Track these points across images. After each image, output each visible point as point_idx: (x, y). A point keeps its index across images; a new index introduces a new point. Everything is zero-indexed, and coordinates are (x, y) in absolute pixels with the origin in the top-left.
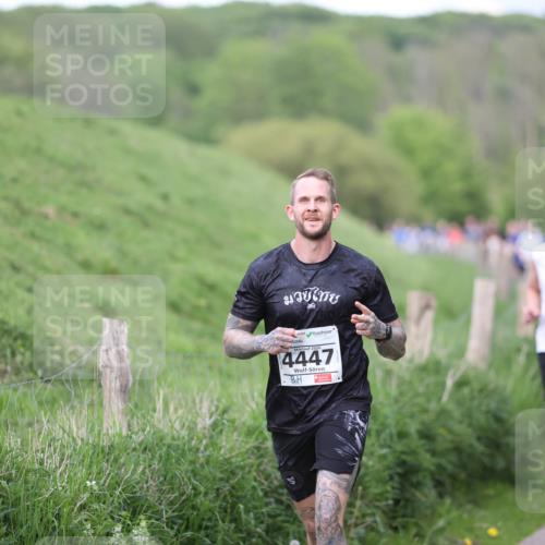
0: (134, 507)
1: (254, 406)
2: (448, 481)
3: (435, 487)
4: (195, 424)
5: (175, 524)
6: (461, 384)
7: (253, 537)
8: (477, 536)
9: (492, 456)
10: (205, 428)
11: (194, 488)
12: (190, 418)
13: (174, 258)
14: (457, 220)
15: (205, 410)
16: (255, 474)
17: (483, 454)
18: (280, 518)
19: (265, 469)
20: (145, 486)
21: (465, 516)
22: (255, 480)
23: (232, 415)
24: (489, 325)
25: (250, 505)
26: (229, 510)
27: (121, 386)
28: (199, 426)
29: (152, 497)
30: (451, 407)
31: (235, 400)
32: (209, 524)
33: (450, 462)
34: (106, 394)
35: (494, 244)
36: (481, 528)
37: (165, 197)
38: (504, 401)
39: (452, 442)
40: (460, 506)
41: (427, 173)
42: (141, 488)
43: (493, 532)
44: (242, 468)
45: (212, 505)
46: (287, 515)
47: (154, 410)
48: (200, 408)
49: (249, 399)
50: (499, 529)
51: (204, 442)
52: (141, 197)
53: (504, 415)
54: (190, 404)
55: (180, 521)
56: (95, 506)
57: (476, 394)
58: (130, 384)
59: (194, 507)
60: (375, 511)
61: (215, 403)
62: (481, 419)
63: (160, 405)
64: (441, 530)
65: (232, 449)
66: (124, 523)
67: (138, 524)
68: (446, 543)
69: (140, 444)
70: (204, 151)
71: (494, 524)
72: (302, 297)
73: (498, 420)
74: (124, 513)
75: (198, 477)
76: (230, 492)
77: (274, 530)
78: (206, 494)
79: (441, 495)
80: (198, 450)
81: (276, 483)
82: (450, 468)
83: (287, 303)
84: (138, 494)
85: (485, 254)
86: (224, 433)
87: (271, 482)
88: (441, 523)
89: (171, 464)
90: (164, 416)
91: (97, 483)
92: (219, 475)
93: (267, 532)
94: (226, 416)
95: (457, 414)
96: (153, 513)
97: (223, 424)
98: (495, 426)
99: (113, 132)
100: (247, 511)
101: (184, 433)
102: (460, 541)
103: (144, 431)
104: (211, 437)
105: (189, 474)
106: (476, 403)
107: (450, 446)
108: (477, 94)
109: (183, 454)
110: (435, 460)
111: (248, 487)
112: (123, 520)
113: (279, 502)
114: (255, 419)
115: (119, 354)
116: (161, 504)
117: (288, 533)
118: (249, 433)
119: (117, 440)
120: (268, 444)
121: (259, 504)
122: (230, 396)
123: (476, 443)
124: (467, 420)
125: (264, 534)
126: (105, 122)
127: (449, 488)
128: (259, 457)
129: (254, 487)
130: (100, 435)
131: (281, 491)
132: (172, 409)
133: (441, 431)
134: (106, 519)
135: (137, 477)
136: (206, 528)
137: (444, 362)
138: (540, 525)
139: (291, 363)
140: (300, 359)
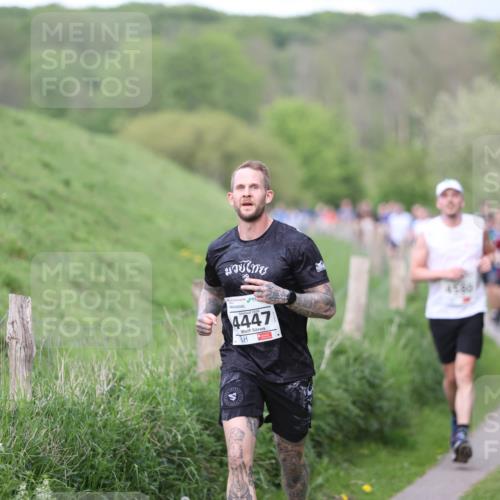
0: (37, 467)
1: (148, 374)
2: (326, 442)
3: (314, 447)
4: (94, 390)
5: (76, 482)
6: (338, 352)
7: (147, 494)
8: (353, 492)
9: (365, 418)
10: (103, 394)
11: (93, 450)
12: (89, 385)
13: (75, 239)
14: (334, 204)
15: (103, 378)
16: (149, 436)
17: (359, 416)
18: (171, 477)
19: (158, 432)
20: (48, 447)
21: (342, 473)
22: (149, 442)
23: (128, 382)
24: (363, 300)
25: (144, 465)
26: (125, 469)
27: (26, 356)
28: (98, 392)
29: (54, 460)
30: (329, 373)
31: (130, 368)
32: (106, 482)
33: (329, 425)
34: (12, 363)
35: (367, 225)
36: (356, 484)
37: (67, 183)
38: (377, 368)
39: (330, 405)
40: (337, 464)
41: (307, 160)
42: (44, 450)
43: (367, 488)
44: (137, 431)
45: (110, 465)
46: (177, 474)
47: (57, 378)
48: (99, 376)
49: (144, 367)
50: (372, 485)
51: (102, 407)
52: (44, 182)
53: (377, 381)
54: (90, 372)
55: (80, 480)
56: (2, 466)
57: (351, 361)
58: (34, 354)
59: (92, 467)
60: (260, 469)
61: (113, 371)
62: (356, 384)
63: (61, 373)
64: (321, 486)
65: (127, 413)
66: (28, 482)
67: (42, 483)
68: (325, 498)
69: (45, 407)
70: (103, 140)
71: (368, 481)
72: (238, 268)
73: (372, 385)
74: (28, 473)
75: (96, 440)
76: (126, 454)
77: (166, 487)
78: (104, 455)
79: (319, 455)
80: (96, 414)
81: (168, 444)
82: (328, 429)
83: (227, 274)
84: (41, 455)
85: (360, 234)
86: (120, 398)
87: (164, 443)
88: (320, 480)
89: (72, 428)
90: (65, 383)
91: (4, 445)
92: (116, 437)
93: (160, 489)
94: (122, 383)
95: (334, 380)
96: (55, 472)
97: (120, 390)
98: (369, 391)
99: (19, 123)
100: (142, 470)
101: (84, 399)
102: (337, 496)
103: (47, 396)
104: (109, 402)
105: (87, 437)
106: (351, 369)
107: (328, 409)
108: (353, 87)
109: (83, 419)
111: (142, 448)
112: (27, 478)
113: (171, 461)
114: (149, 386)
115: (24, 326)
116: (62, 464)
117: (179, 491)
118: (144, 398)
119: (22, 405)
120: (161, 408)
121: (152, 464)
122: (126, 364)
123: (352, 407)
124: (344, 386)
125: (157, 491)
126: (13, 113)
127: (327, 448)
128: (153, 421)
129: (147, 448)
130: (6, 401)
131: (173, 452)
132: (72, 376)
133: (320, 396)
134: (11, 478)
135: (40, 439)
136: (104, 486)
137: (323, 332)
138: (410, 482)
139: (238, 326)
140: (245, 322)
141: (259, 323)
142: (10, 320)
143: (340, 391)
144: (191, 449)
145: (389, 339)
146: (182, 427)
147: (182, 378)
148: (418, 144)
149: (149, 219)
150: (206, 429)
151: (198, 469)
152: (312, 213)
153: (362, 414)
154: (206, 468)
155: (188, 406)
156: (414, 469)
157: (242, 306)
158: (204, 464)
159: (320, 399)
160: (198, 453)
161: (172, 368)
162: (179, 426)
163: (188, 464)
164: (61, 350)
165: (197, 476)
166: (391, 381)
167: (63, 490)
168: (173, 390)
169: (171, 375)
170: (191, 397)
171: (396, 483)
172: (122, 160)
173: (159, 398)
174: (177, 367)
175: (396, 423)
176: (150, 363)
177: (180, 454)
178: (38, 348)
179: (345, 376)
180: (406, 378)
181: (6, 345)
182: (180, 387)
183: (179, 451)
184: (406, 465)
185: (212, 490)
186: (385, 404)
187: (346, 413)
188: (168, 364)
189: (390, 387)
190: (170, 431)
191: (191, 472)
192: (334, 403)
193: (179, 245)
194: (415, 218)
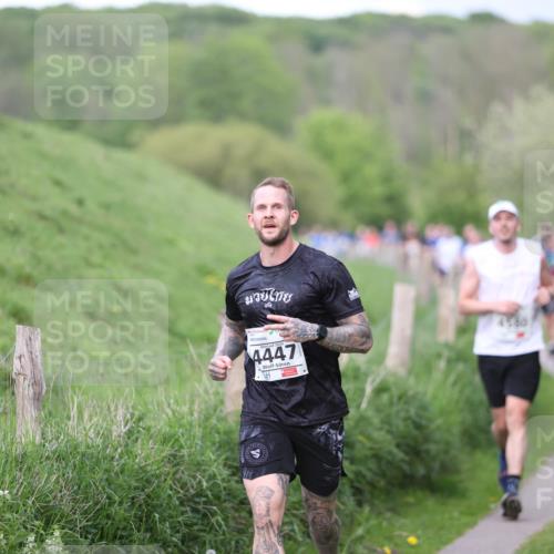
0: (47, 517)
1: (170, 413)
2: (367, 488)
3: (354, 495)
4: (111, 432)
5: (90, 533)
6: (381, 390)
7: (169, 546)
8: (396, 545)
9: (410, 463)
10: (119, 436)
11: (109, 498)
12: (105, 425)
13: (89, 264)
14: (377, 225)
15: (120, 418)
16: (170, 482)
17: (403, 461)
18: (196, 528)
19: (181, 478)
20: (59, 495)
21: (385, 524)
22: (171, 489)
23: (148, 422)
24: (408, 332)
25: (166, 514)
26: (144, 519)
27: (35, 393)
28: (115, 434)
29: (66, 507)
30: (370, 413)
31: (150, 407)
32: (124, 534)
33: (370, 470)
34: (19, 401)
36: (400, 536)
37: (80, 202)
38: (424, 407)
39: (371, 449)
40: (379, 514)
41: (346, 177)
42: (55, 498)
43: (412, 540)
44: (158, 477)
45: (127, 514)
46: (202, 524)
47: (69, 418)
48: (115, 416)
49: (165, 406)
50: (418, 537)
51: (119, 450)
52: (56, 201)
53: (424, 422)
54: (105, 412)
55: (94, 531)
56: (8, 516)
57: (395, 400)
58: (44, 391)
59: (108, 517)
60: (294, 519)
61: (131, 410)
62: (400, 425)
63: (74, 413)
64: (361, 538)
65: (147, 457)
66: (37, 533)
67: (52, 534)
68: (365, 551)
69: (54, 453)
70: (120, 155)
71: (413, 533)
72: (260, 297)
73: (418, 426)
74: (37, 523)
75: (113, 486)
76: (146, 502)
77: (191, 539)
78: (121, 503)
79: (360, 504)
80: (113, 458)
81: (192, 491)
82: (369, 475)
83: (247, 303)
84: (52, 503)
86: (139, 440)
87: (187, 491)
88: (360, 531)
89: (86, 473)
90: (78, 424)
91: (10, 493)
92: (134, 484)
93: (183, 541)
94: (141, 424)
95: (376, 421)
96: (66, 522)
97: (139, 432)
98: (415, 432)
99: (27, 136)
100: (163, 520)
101: (99, 441)
102: (379, 549)
103: (57, 438)
104: (127, 445)
105: (103, 484)
106: (395, 409)
107: (369, 453)
108: (398, 97)
109: (98, 462)
110: (354, 468)
111: (164, 496)
112: (36, 529)
113: (195, 510)
114: (171, 426)
115: (32, 360)
116: (74, 513)
117: (205, 543)
118: (165, 441)
119: (30, 448)
120: (185, 452)
121: (175, 513)
122: (146, 404)
123: (395, 450)
124: (386, 427)
125: (180, 544)
126: (19, 125)
127: (368, 496)
128: (175, 465)
129: (170, 495)
130: (12, 443)
131: (197, 500)
132: (86, 416)
133: (361, 438)
134: (18, 529)
135: (50, 485)
136: (121, 537)
137: (363, 368)
138: (460, 534)
139: (259, 361)
140: (267, 356)
141: (283, 357)
142: (16, 355)
143: (383, 433)
144: (218, 497)
145: (437, 376)
146: (207, 473)
147: (207, 419)
148: (469, 159)
149: (171, 242)
150: (234, 474)
151: (225, 520)
152: (352, 236)
153: (407, 458)
154: (234, 518)
155: (214, 449)
156: (465, 519)
157: (265, 339)
158: (232, 513)
159: (360, 442)
160: (225, 501)
161: (196, 407)
162: (204, 471)
163: (214, 514)
164: (73, 387)
165: (224, 527)
166: (439, 421)
167: (76, 542)
168: (198, 432)
169: (196, 415)
170: (217, 440)
171: (445, 535)
172: (141, 177)
173: (182, 441)
174: (203, 406)
175: (445, 468)
176: (172, 401)
177: (205, 503)
178: (48, 386)
179: (389, 416)
180: (456, 418)
181: (13, 381)
182: (205, 428)
183: (204, 499)
184: (456, 514)
185: (241, 542)
186: (433, 448)
187: (390, 458)
188: (192, 402)
189: (438, 428)
190: (194, 477)
191: (217, 521)
192: (376, 446)
193: (204, 271)
194: (466, 241)
